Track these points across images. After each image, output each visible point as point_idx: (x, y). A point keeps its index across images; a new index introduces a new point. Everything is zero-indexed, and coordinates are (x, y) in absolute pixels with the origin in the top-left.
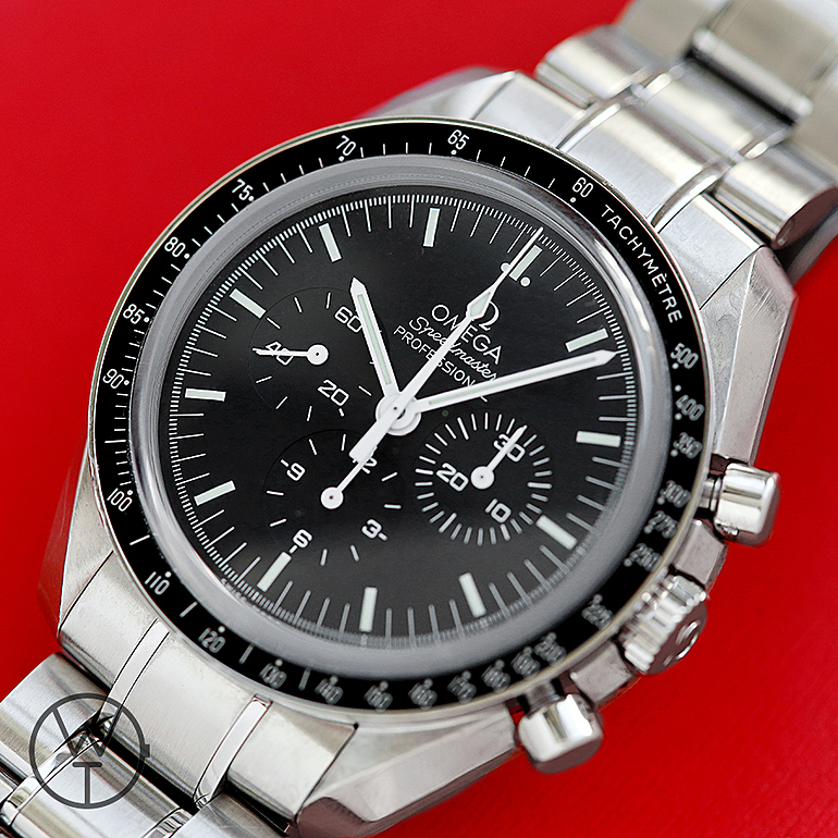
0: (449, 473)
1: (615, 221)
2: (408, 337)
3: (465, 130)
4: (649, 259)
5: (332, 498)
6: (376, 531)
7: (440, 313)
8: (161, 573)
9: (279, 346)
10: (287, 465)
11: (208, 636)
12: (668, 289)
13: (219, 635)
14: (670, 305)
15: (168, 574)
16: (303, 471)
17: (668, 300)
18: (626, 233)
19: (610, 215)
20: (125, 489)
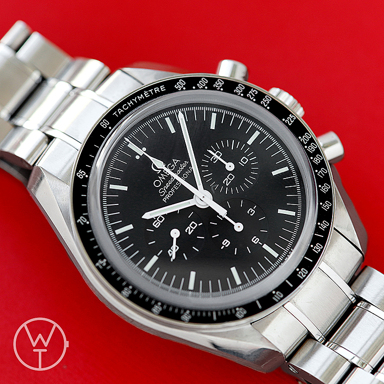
0: (227, 181)
1: (120, 111)
2: (168, 197)
3: (77, 171)
4: (137, 98)
5: (239, 227)
6: (252, 210)
7: (157, 183)
8: (273, 295)
9: (170, 250)
10: (223, 247)
11: (301, 275)
12: (151, 91)
13: (300, 270)
14: (158, 90)
15: (274, 292)
16: (226, 240)
17: (156, 91)
18: (125, 107)
19: (117, 113)
20: (236, 311)
